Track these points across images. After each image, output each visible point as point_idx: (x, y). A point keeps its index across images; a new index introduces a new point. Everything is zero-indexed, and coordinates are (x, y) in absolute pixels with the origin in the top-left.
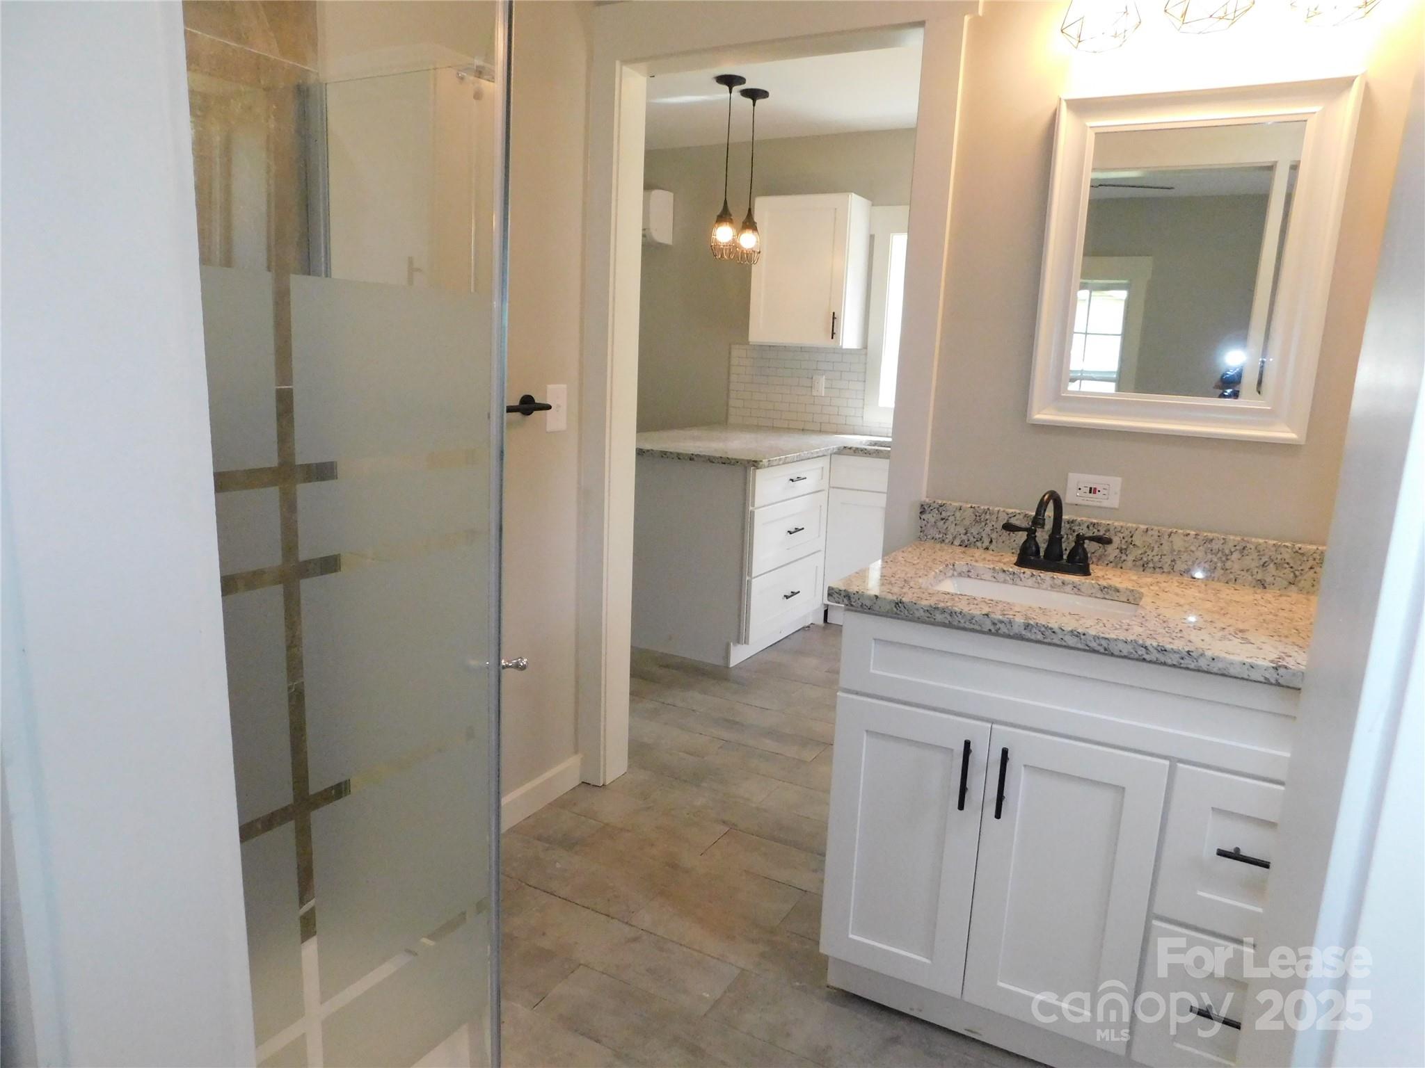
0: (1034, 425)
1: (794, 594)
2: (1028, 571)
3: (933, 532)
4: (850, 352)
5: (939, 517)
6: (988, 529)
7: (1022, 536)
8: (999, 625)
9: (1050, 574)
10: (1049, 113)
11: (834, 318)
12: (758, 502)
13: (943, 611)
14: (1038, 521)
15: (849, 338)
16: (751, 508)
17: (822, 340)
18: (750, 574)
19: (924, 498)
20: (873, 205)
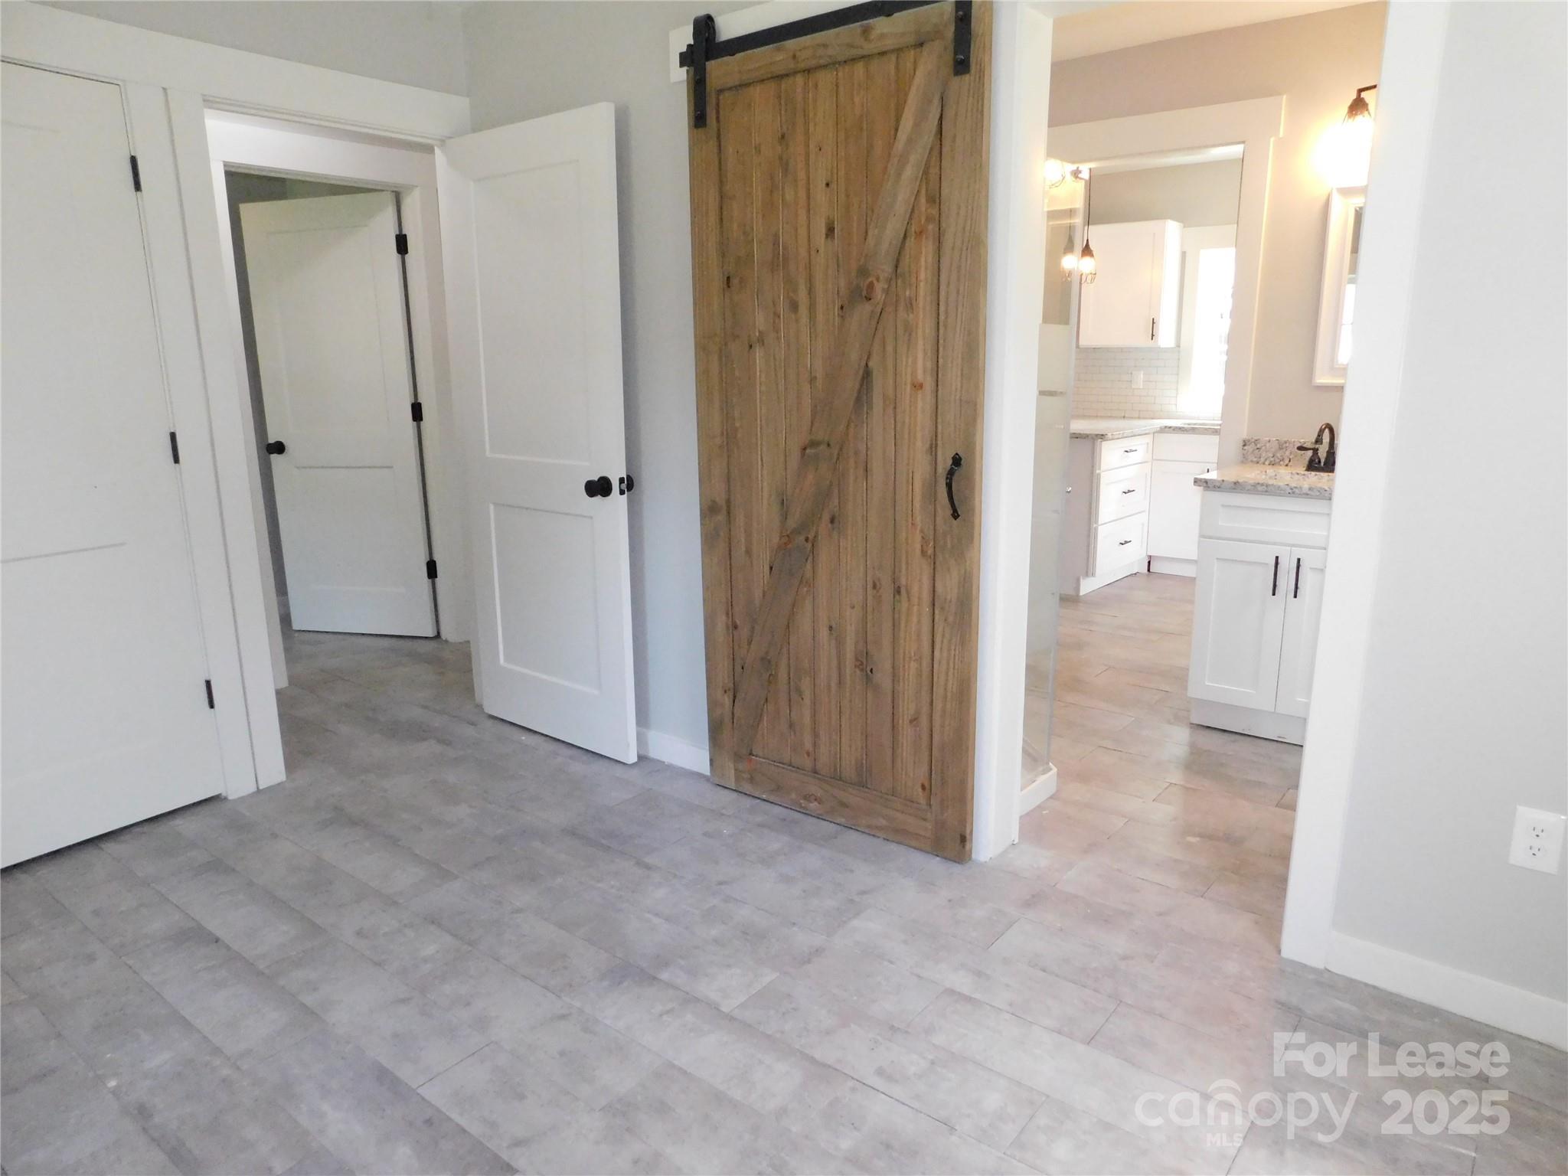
0: (1318, 387)
1: (1126, 542)
2: (1313, 473)
3: (1251, 458)
4: (1166, 350)
5: (1256, 448)
6: (1288, 453)
7: (1310, 453)
8: (1294, 489)
9: (1327, 474)
10: (1324, 198)
11: (1153, 323)
12: (1103, 467)
13: (1262, 485)
14: (1319, 441)
15: (1166, 338)
16: (1098, 471)
17: (1144, 341)
18: (1096, 522)
19: (1245, 436)
20: (1184, 227)
